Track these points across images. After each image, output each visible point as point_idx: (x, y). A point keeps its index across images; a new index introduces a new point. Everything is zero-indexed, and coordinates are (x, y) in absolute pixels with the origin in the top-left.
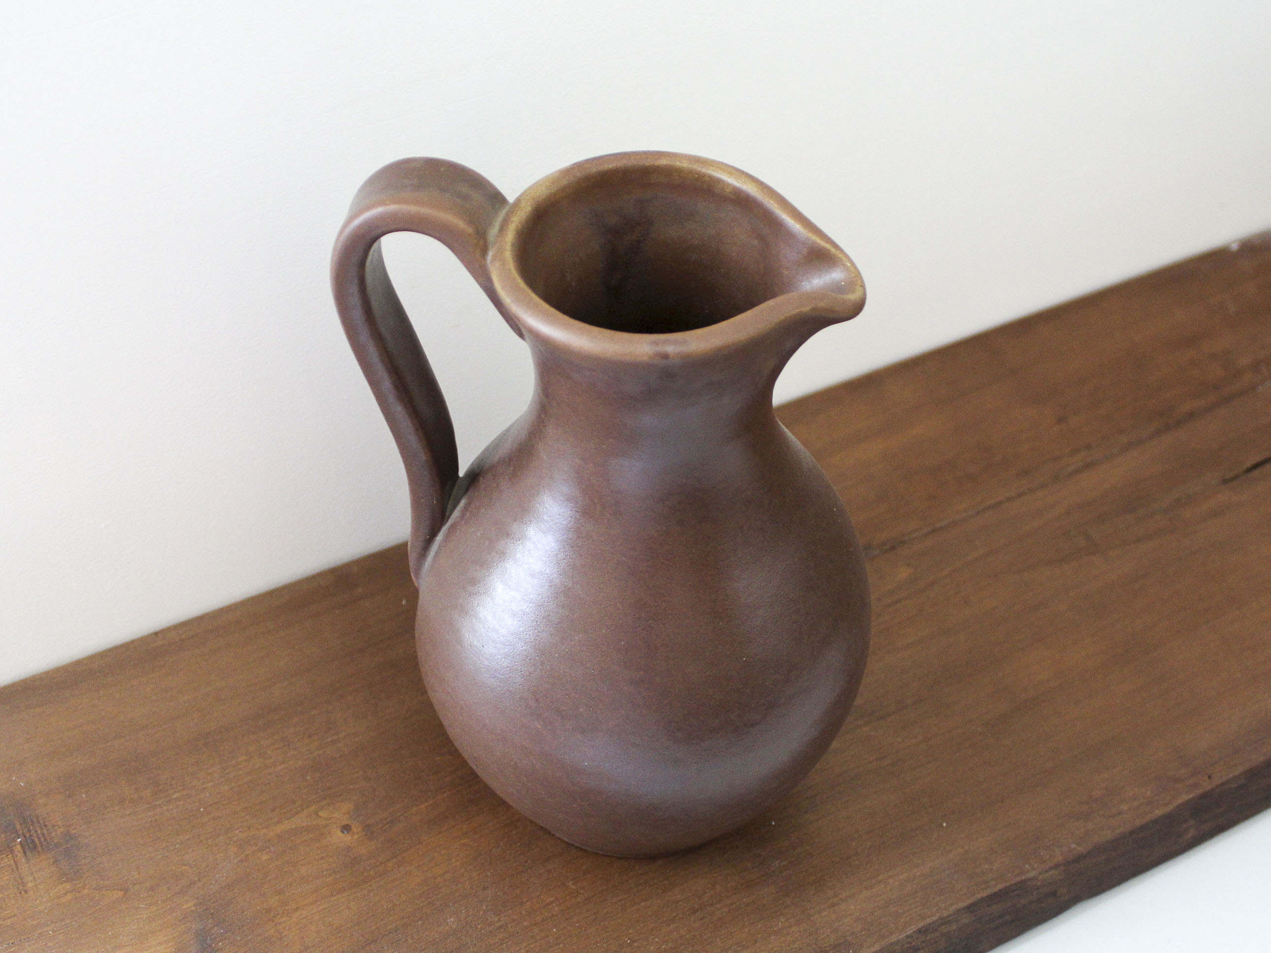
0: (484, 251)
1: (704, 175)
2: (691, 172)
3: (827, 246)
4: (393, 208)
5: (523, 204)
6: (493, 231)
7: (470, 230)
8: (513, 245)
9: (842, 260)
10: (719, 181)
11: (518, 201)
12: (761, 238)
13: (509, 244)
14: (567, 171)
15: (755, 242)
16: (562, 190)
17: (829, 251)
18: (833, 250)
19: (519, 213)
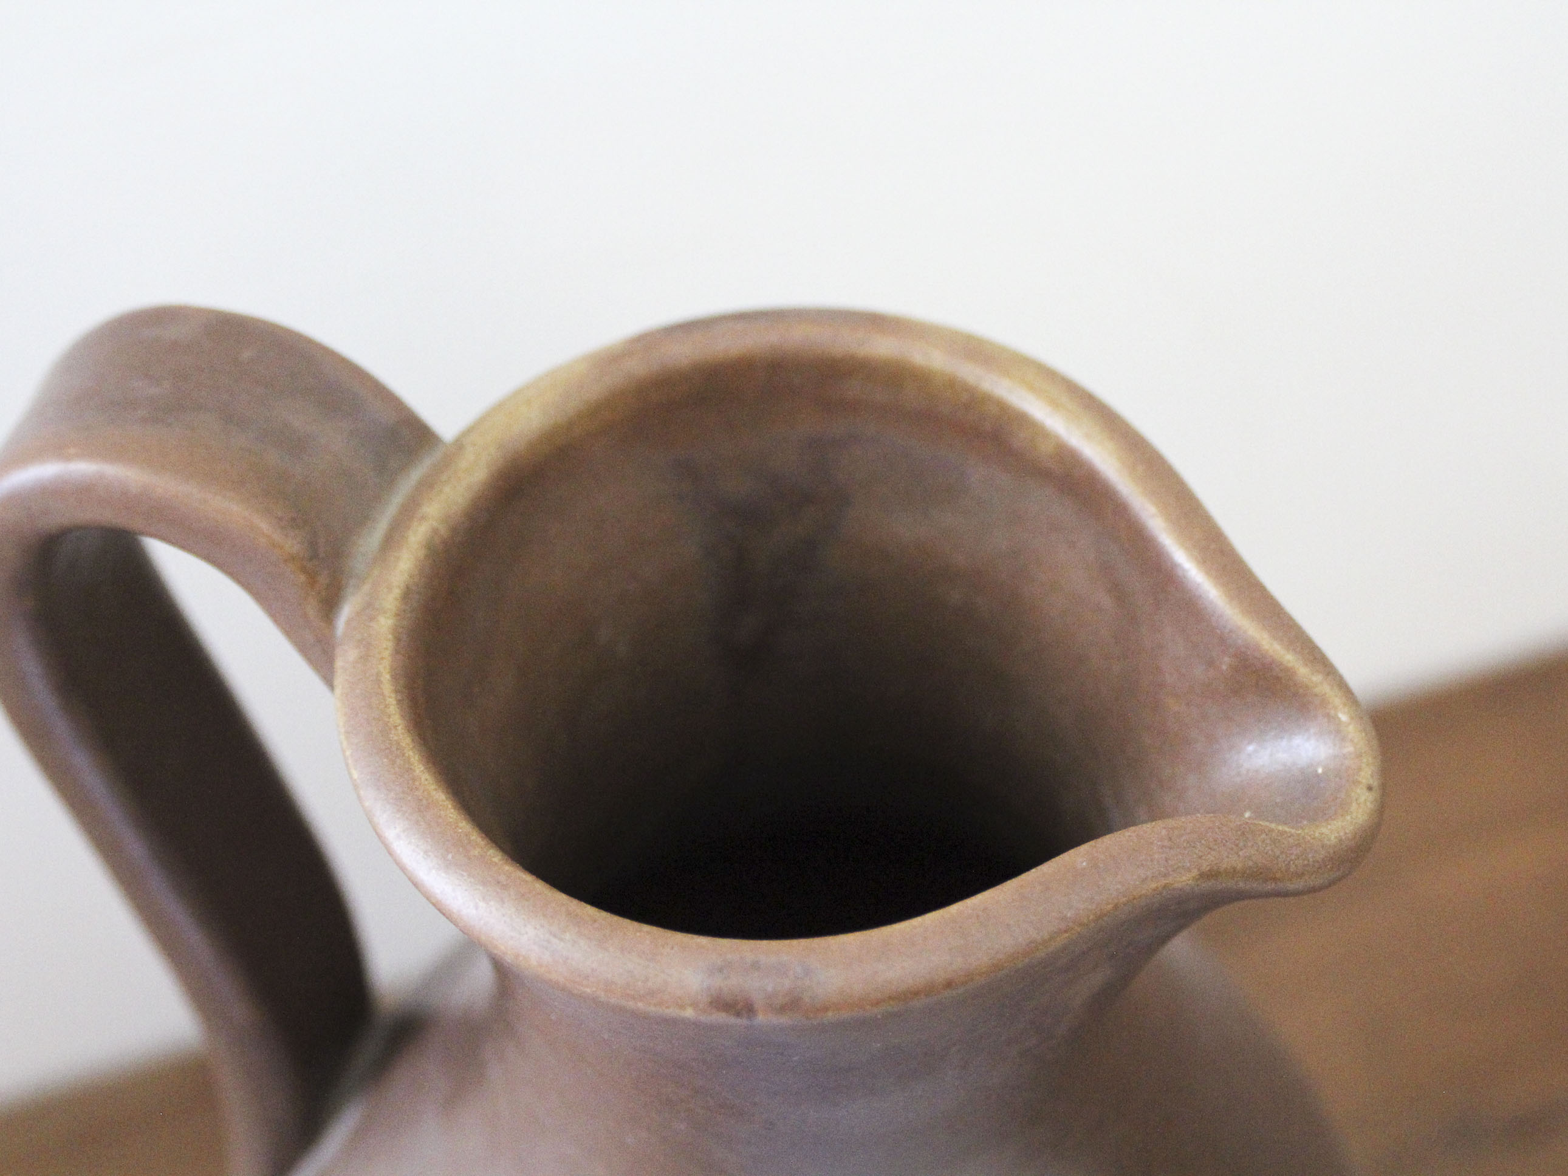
0: (330, 604)
1: (987, 399)
2: (952, 383)
3: (1289, 658)
4: (82, 468)
5: (469, 456)
6: (371, 539)
7: (292, 544)
8: (406, 595)
9: (1324, 702)
10: (1022, 419)
11: (459, 444)
12: (1119, 592)
13: (397, 592)
14: (610, 358)
15: (1107, 602)
16: (594, 411)
17: (1289, 672)
18: (1303, 672)
19: (447, 489)
